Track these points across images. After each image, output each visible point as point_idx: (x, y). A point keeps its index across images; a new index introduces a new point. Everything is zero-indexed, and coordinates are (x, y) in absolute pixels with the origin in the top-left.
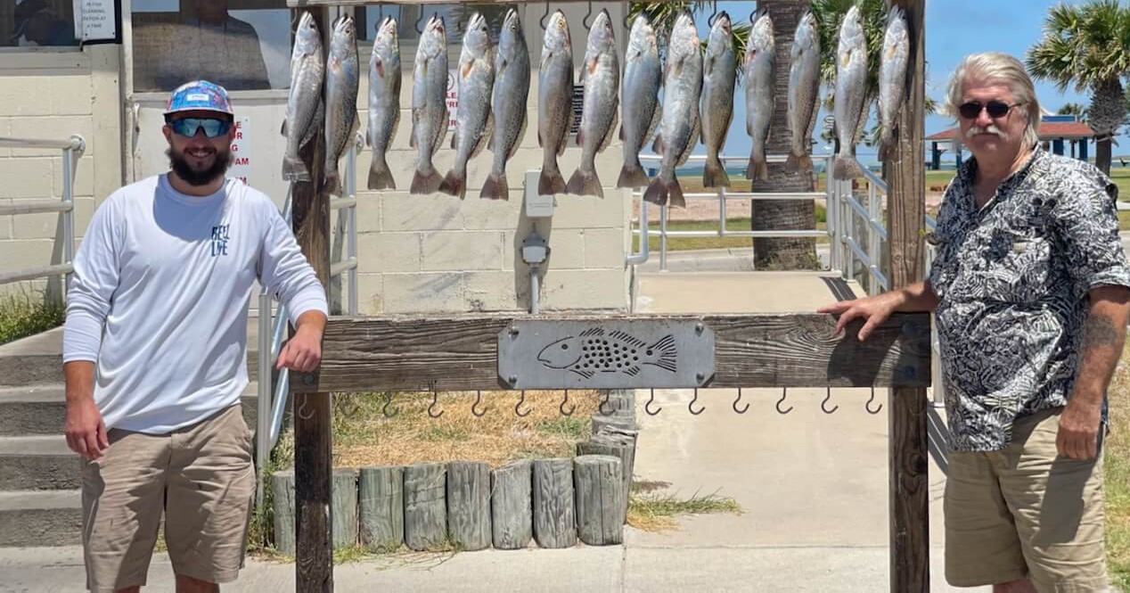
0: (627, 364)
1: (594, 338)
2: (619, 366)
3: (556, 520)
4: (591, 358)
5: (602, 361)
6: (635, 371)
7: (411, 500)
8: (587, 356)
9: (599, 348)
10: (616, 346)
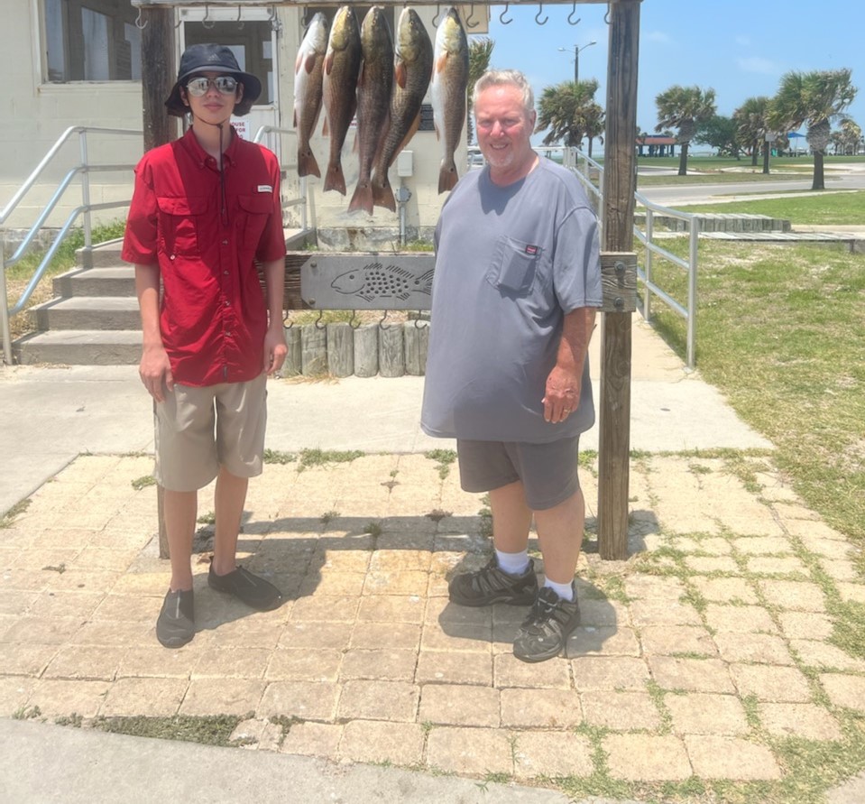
0: (400, 291)
1: (374, 271)
2: (394, 292)
3: (392, 361)
4: (372, 286)
5: (380, 289)
6: (406, 296)
7: (304, 347)
8: (369, 285)
9: (379, 279)
10: (391, 277)
